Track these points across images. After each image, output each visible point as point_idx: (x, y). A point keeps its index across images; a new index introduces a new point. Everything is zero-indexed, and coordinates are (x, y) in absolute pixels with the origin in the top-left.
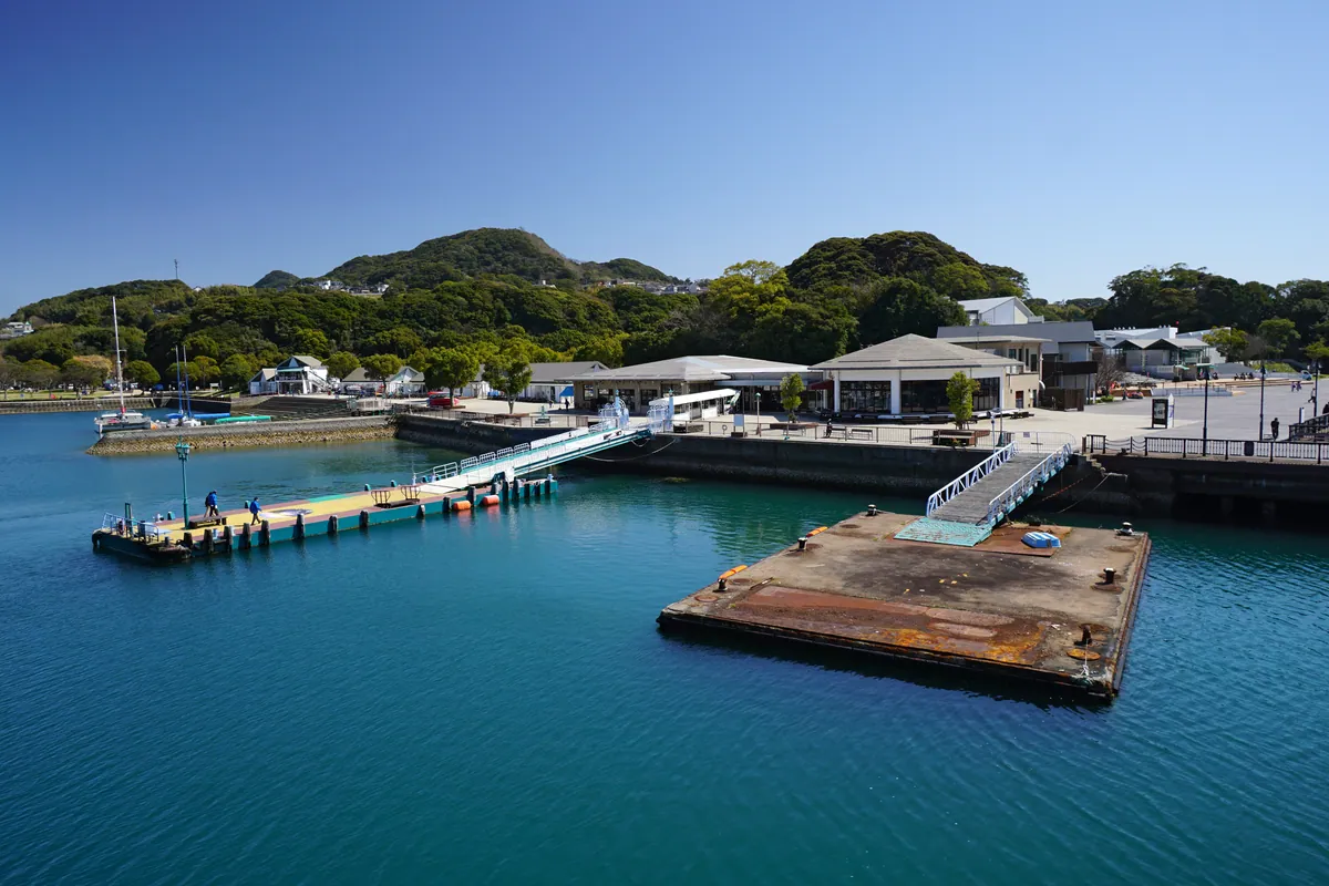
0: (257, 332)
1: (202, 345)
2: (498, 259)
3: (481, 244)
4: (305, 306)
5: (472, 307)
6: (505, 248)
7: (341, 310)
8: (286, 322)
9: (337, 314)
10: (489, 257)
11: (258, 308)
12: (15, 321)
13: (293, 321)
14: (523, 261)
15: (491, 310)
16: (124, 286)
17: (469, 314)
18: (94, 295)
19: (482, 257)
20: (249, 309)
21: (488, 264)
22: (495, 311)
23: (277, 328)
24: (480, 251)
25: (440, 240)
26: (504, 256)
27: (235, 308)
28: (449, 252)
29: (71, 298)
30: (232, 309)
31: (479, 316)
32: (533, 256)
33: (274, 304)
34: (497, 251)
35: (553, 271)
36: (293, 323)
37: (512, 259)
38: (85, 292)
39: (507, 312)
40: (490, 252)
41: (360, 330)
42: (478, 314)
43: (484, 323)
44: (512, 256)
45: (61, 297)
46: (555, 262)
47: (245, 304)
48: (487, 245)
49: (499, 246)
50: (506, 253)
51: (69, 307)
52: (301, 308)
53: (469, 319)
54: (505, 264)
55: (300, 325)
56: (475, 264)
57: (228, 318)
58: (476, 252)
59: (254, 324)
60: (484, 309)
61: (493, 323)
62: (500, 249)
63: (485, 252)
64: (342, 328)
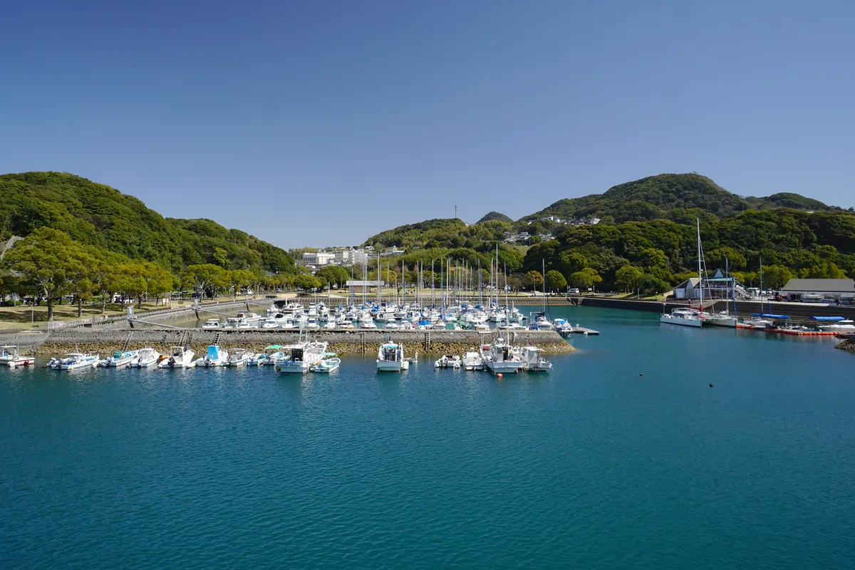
0: (611, 250)
1: (577, 260)
2: (680, 197)
3: (665, 186)
4: (643, 231)
5: (784, 231)
6: (685, 188)
7: (671, 233)
8: (632, 243)
9: (668, 236)
10: (672, 196)
11: (609, 233)
12: (368, 245)
13: (637, 242)
14: (703, 197)
15: (798, 233)
16: (427, 223)
17: (781, 236)
18: (410, 229)
19: (666, 196)
20: (602, 234)
21: (672, 201)
22: (803, 234)
23: (625, 247)
24: (664, 191)
25: (626, 185)
26: (685, 195)
27: (593, 233)
28: (640, 194)
29: (397, 231)
30: (591, 233)
31: (789, 237)
32: (711, 194)
33: (620, 230)
34: (678, 191)
35: (731, 205)
36: (637, 244)
37: (692, 196)
38: (405, 227)
39: (812, 233)
40: (673, 192)
41: (687, 249)
42: (788, 236)
43: (795, 244)
44: (692, 194)
45: (391, 231)
46: (731, 198)
47: (599, 230)
48: (670, 187)
49: (680, 187)
50: (687, 192)
51: (396, 237)
52: (641, 233)
53: (781, 240)
54: (686, 200)
55: (643, 246)
56: (661, 201)
57: (589, 240)
58: (661, 192)
59: (608, 244)
60: (793, 231)
61: (801, 244)
62: (681, 189)
63: (669, 192)
64: (674, 248)
